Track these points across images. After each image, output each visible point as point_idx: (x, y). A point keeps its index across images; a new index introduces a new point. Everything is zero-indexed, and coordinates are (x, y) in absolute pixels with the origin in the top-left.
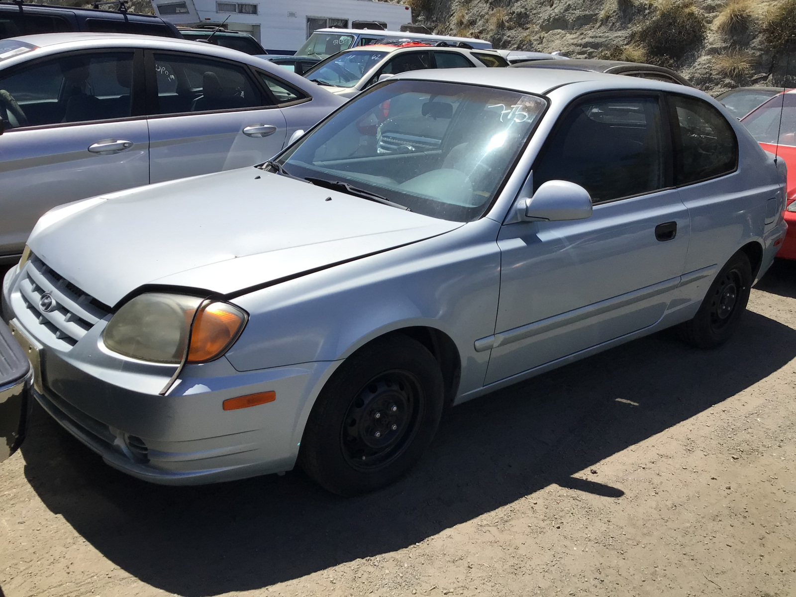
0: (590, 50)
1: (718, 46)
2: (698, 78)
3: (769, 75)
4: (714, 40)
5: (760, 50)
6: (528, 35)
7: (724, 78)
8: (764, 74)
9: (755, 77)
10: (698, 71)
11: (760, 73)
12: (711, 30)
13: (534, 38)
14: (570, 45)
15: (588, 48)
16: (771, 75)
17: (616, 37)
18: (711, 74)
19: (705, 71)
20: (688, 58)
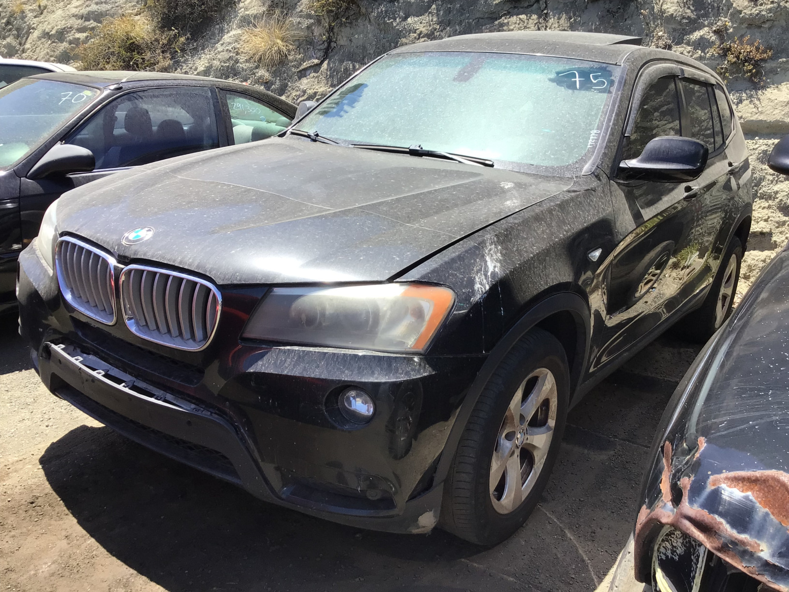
0: (92, 24)
1: (253, 12)
2: (217, 69)
3: (322, 62)
4: (251, 3)
5: (309, 16)
7: (257, 67)
8: (316, 61)
9: (305, 65)
10: (219, 56)
11: (310, 58)
15: (92, 21)
16: (326, 62)
18: (237, 61)
19: (226, 55)
20: (214, 34)
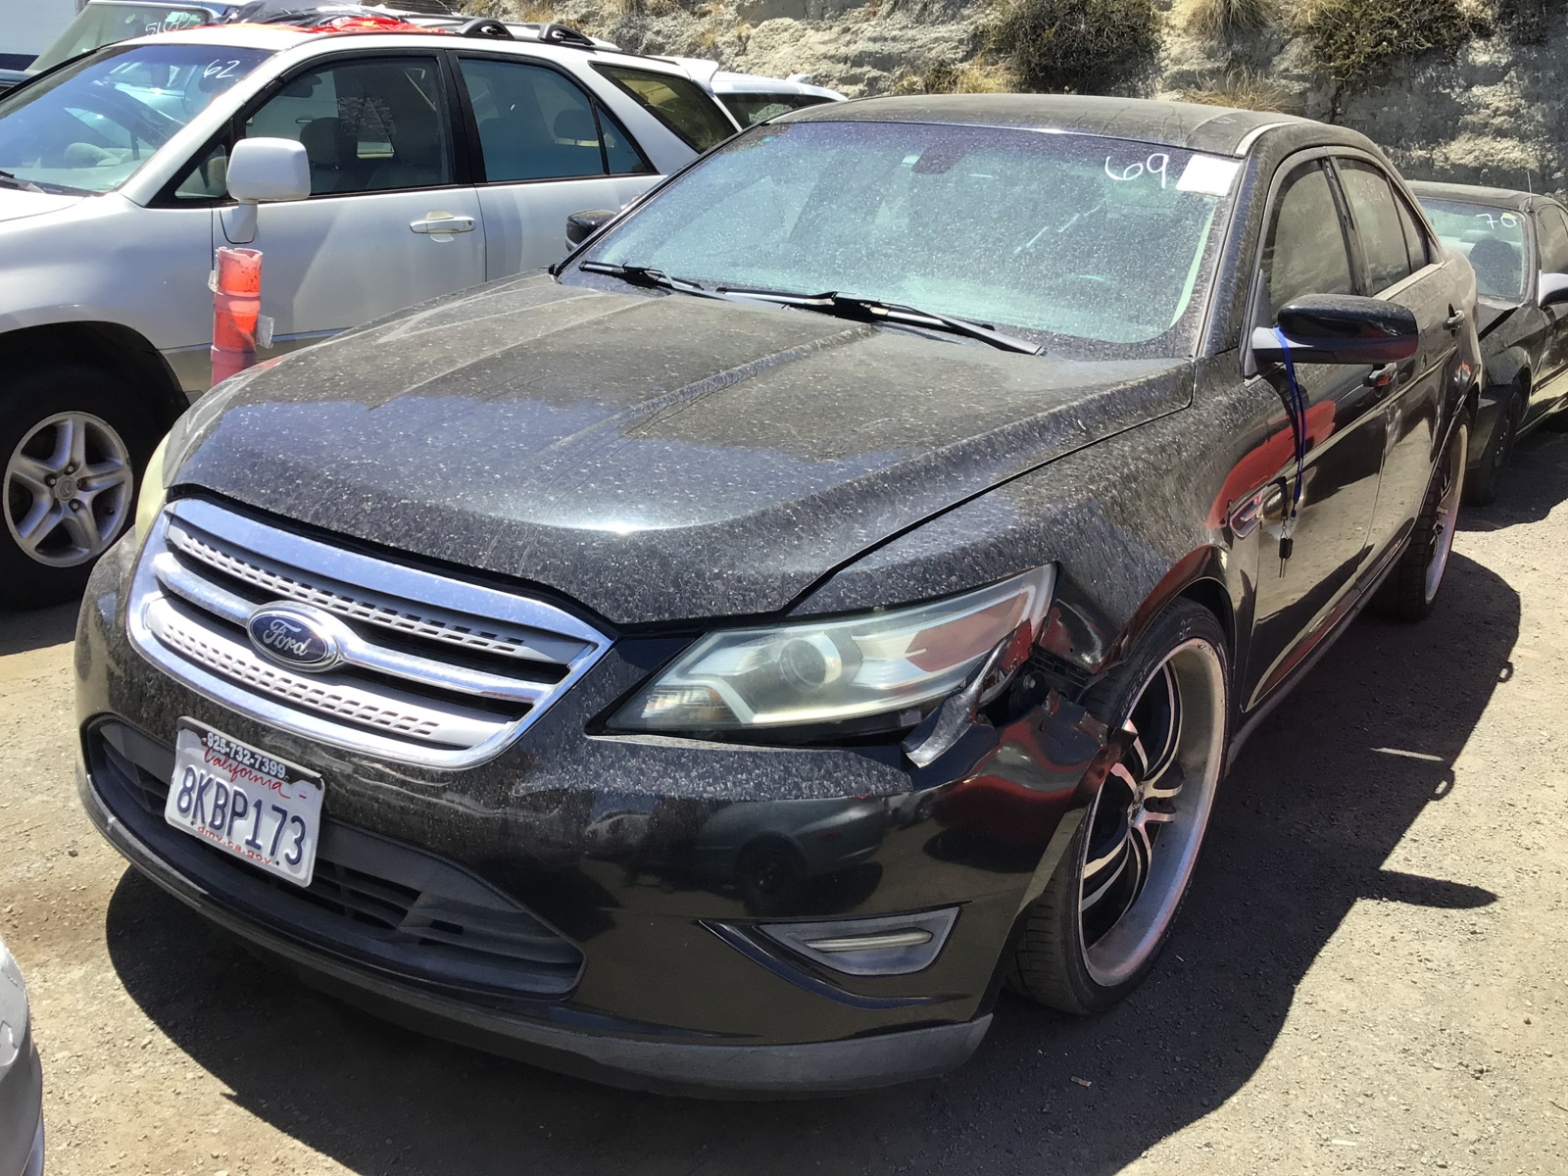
0: (871, 72)
1: (1194, 67)
4: (1182, 53)
5: (1300, 78)
6: (708, 31)
12: (1173, 27)
13: (724, 39)
14: (818, 59)
15: (866, 68)
17: (936, 40)
